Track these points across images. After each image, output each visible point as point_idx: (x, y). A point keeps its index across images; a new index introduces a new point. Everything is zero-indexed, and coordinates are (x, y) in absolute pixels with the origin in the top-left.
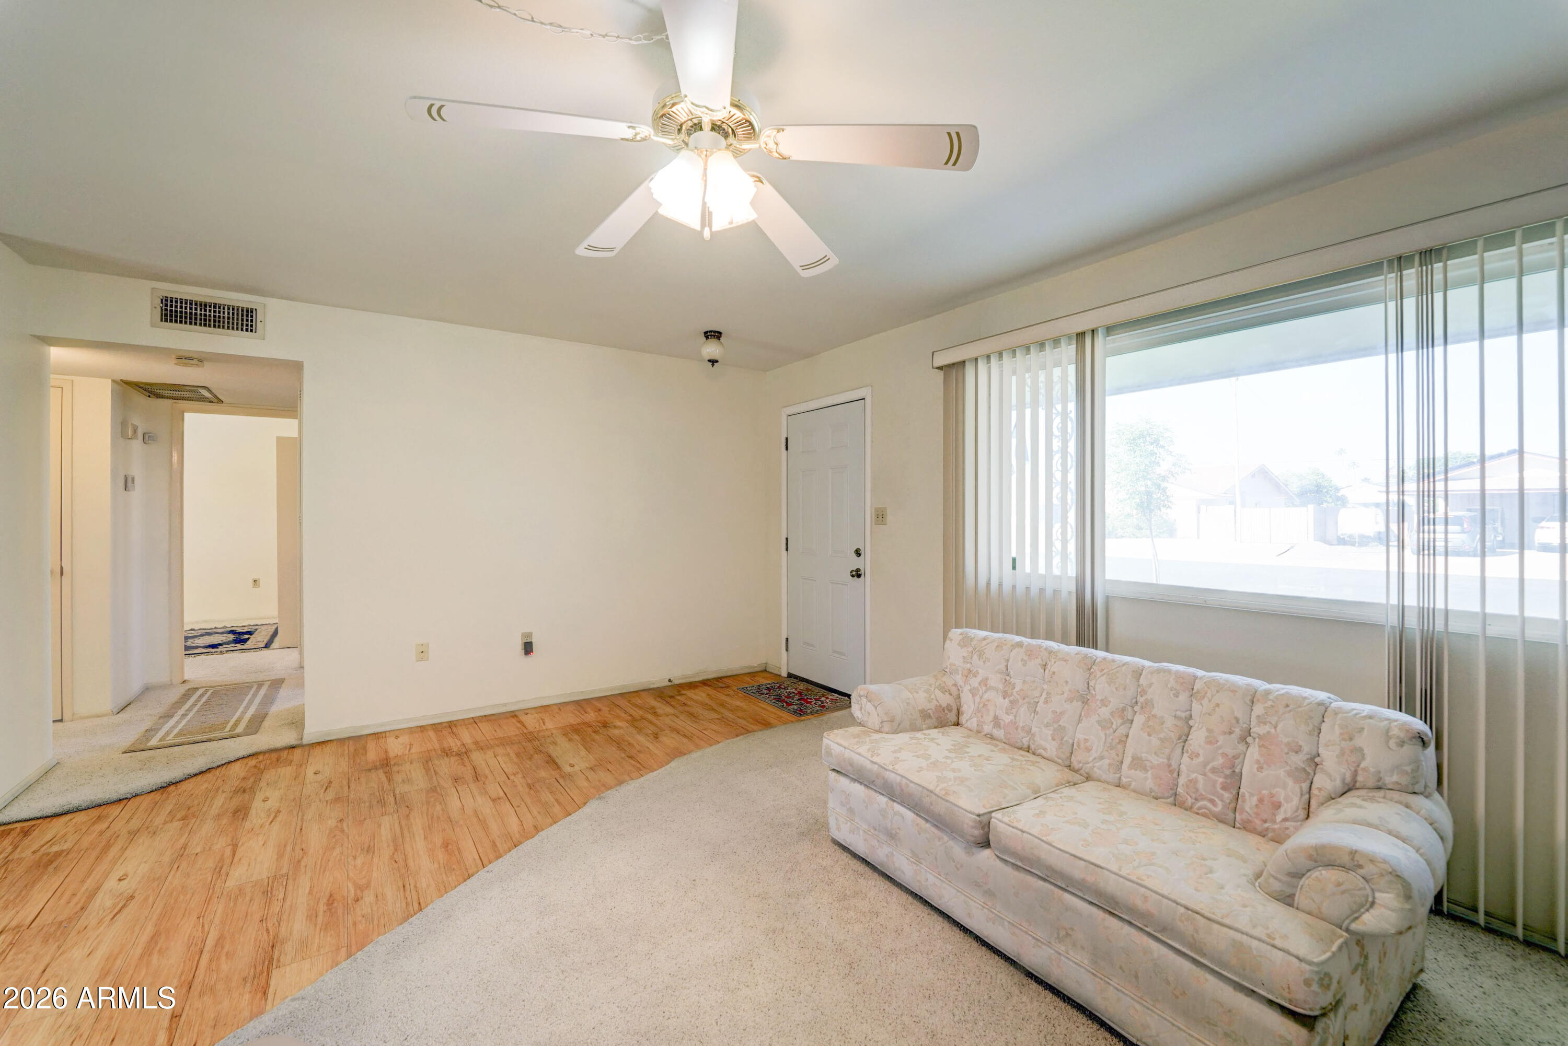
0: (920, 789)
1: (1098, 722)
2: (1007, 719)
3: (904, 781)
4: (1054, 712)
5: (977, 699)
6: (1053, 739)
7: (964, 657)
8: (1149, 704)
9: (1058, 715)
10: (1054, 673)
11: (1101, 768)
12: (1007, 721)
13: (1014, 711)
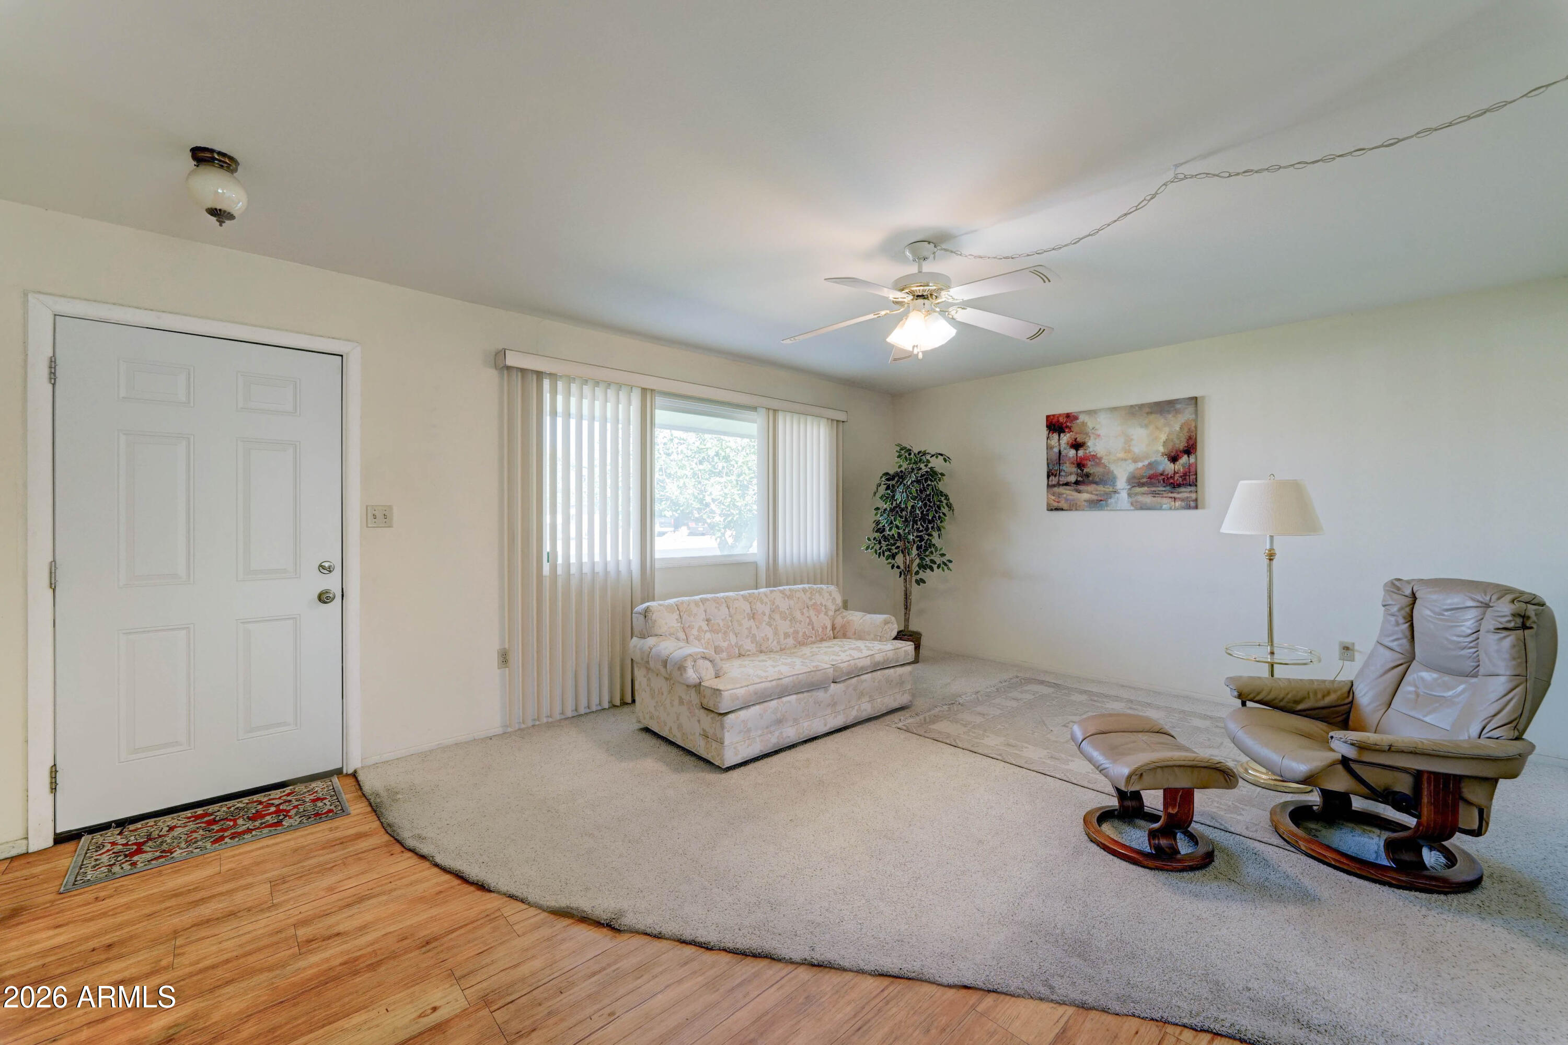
0: (805, 674)
1: (767, 624)
2: (725, 644)
3: (795, 677)
4: (747, 628)
5: (703, 641)
6: (752, 643)
7: (677, 619)
8: (778, 607)
9: (750, 629)
10: (736, 608)
11: (774, 645)
12: (726, 646)
13: (728, 638)
